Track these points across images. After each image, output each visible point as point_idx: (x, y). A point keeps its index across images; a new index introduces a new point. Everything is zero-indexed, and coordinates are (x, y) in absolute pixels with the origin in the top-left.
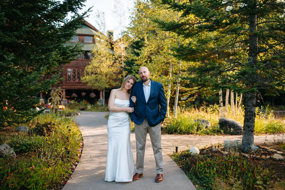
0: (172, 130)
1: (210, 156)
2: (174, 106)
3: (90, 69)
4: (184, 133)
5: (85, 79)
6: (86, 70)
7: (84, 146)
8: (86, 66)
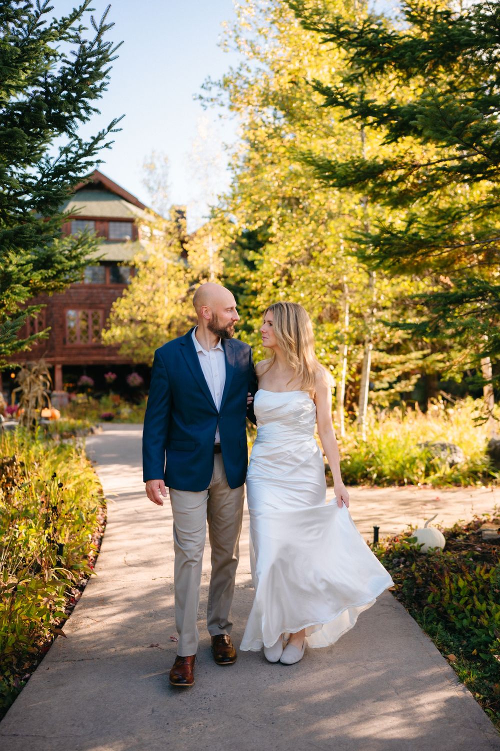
1: (477, 555)
2: (358, 404)
3: (126, 309)
4: (390, 483)
5: (113, 337)
6: (114, 312)
7: (108, 526)
8: (115, 301)
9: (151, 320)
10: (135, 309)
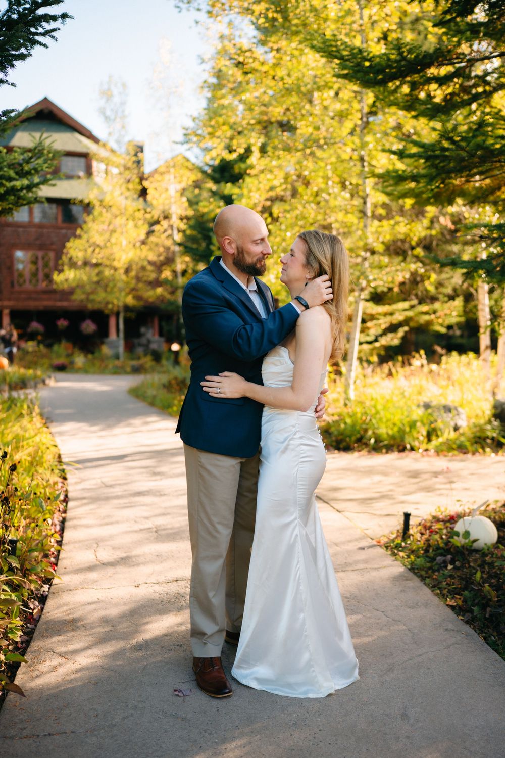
0: (350, 436)
3: (80, 250)
5: (66, 280)
6: (67, 254)
7: (70, 504)
8: (68, 241)
9: (108, 263)
10: (90, 250)
